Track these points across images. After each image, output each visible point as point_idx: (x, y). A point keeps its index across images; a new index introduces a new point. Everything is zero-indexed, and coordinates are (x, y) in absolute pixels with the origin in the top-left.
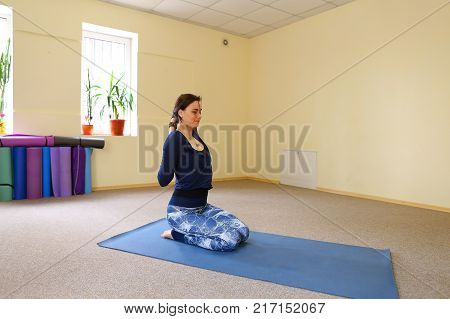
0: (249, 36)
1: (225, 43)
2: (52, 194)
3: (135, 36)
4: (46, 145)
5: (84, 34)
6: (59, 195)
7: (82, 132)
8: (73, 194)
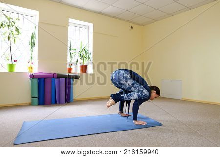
2: (56, 102)
3: (91, 25)
4: (53, 78)
5: (69, 24)
7: (68, 71)
8: (66, 102)
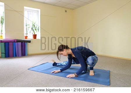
0: (73, 9)
1: (66, 11)
2: (16, 56)
3: (39, 10)
4: (14, 42)
6: (18, 56)
7: (25, 38)
8: (22, 56)
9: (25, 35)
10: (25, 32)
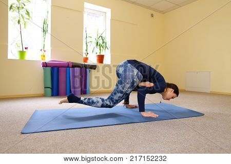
4: (68, 67)
5: (85, 10)
9: (85, 56)
10: (84, 51)
